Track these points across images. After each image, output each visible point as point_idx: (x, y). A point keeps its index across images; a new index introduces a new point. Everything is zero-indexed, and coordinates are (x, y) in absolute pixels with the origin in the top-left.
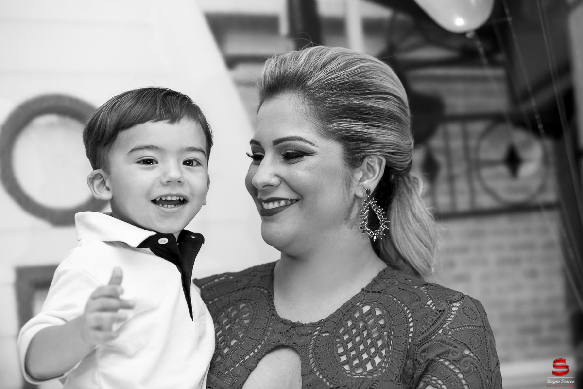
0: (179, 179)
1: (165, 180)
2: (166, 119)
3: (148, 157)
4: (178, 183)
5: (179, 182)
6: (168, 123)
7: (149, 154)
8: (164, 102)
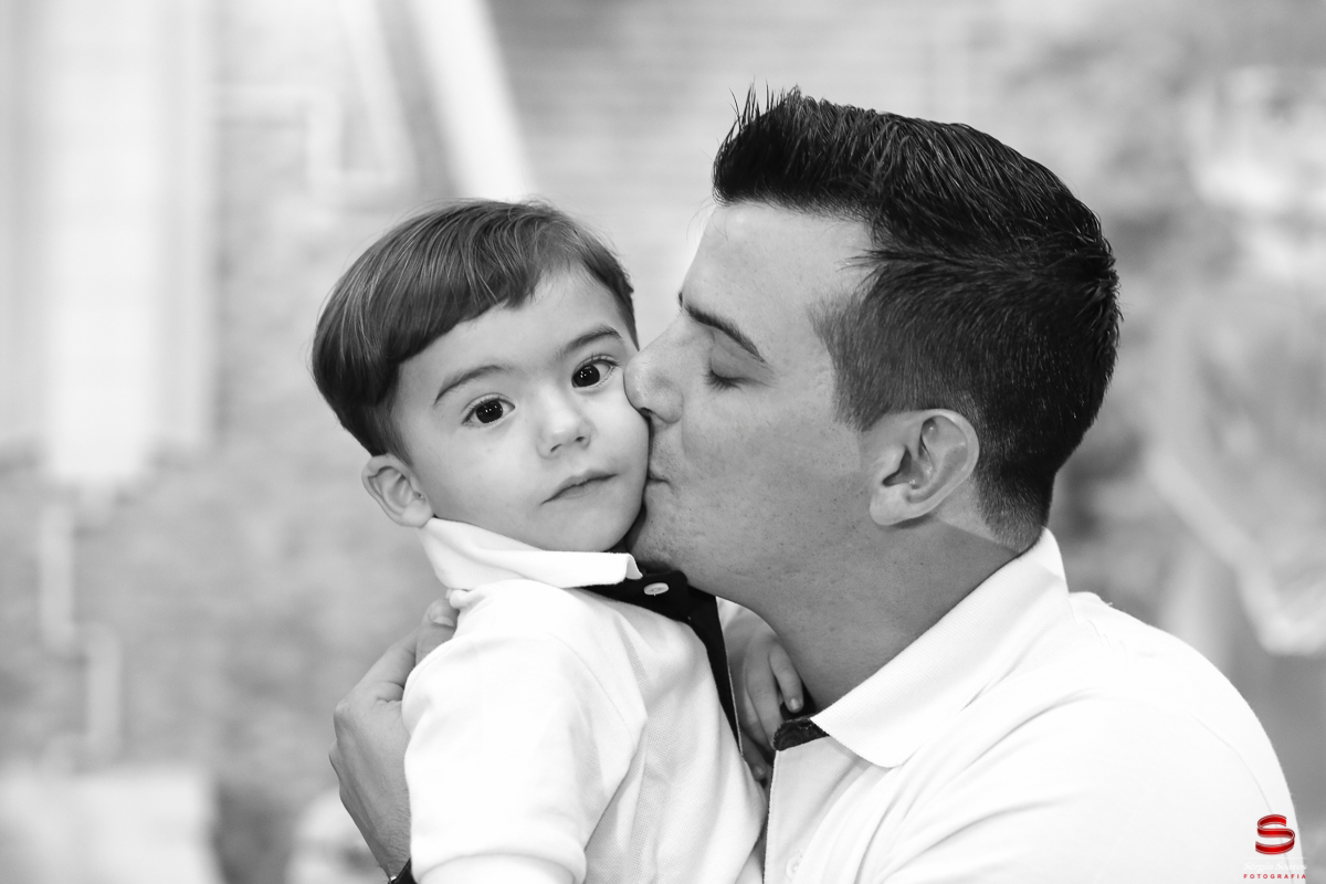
0: (578, 431)
1: (546, 449)
2: (500, 300)
3: (483, 399)
4: (577, 444)
5: (580, 439)
6: (505, 308)
7: (481, 390)
8: (483, 260)
